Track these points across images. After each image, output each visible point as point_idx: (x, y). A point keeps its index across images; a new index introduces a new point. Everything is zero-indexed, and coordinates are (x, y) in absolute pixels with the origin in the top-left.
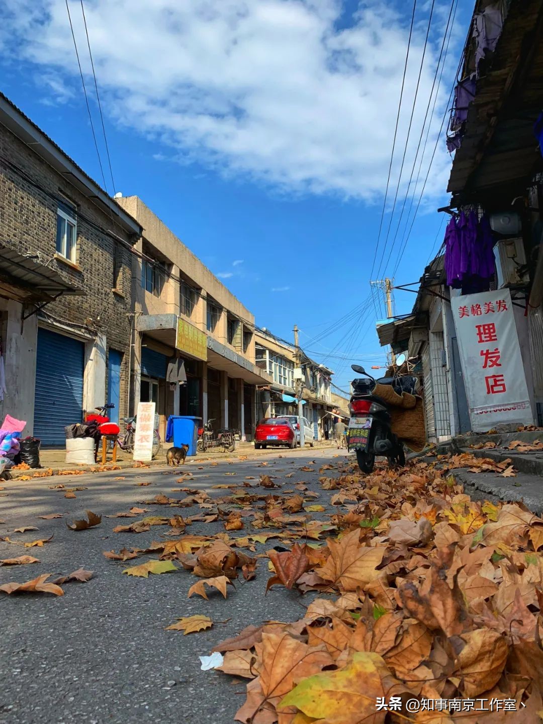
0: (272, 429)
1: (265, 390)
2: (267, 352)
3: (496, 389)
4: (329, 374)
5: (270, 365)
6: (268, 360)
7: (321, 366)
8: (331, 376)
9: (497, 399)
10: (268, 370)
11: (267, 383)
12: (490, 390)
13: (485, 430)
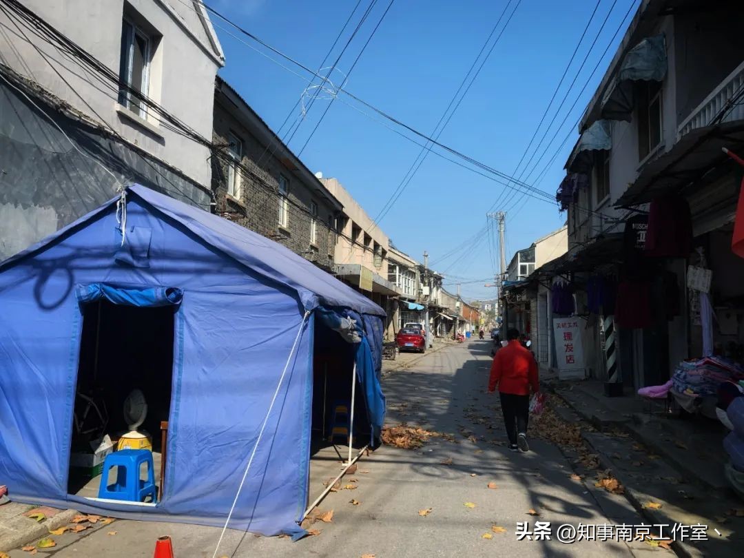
0: (410, 338)
1: (395, 299)
2: (397, 268)
3: (570, 361)
4: (440, 278)
5: (399, 278)
6: (397, 274)
7: (435, 273)
8: (442, 280)
9: (571, 366)
10: (397, 283)
11: (397, 295)
12: (568, 362)
13: (564, 379)
